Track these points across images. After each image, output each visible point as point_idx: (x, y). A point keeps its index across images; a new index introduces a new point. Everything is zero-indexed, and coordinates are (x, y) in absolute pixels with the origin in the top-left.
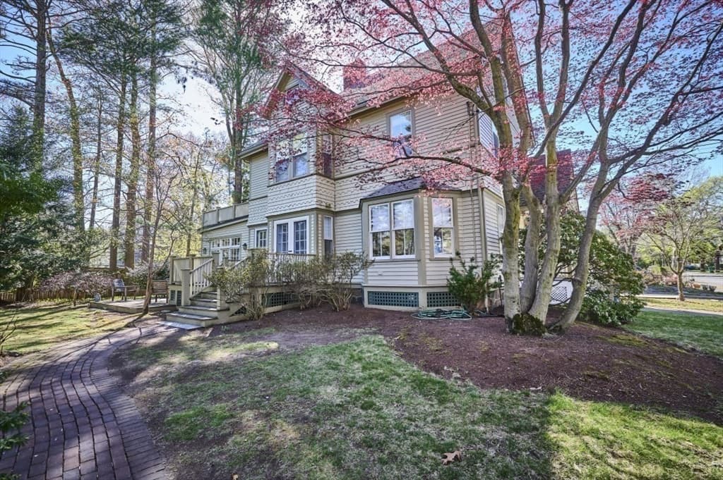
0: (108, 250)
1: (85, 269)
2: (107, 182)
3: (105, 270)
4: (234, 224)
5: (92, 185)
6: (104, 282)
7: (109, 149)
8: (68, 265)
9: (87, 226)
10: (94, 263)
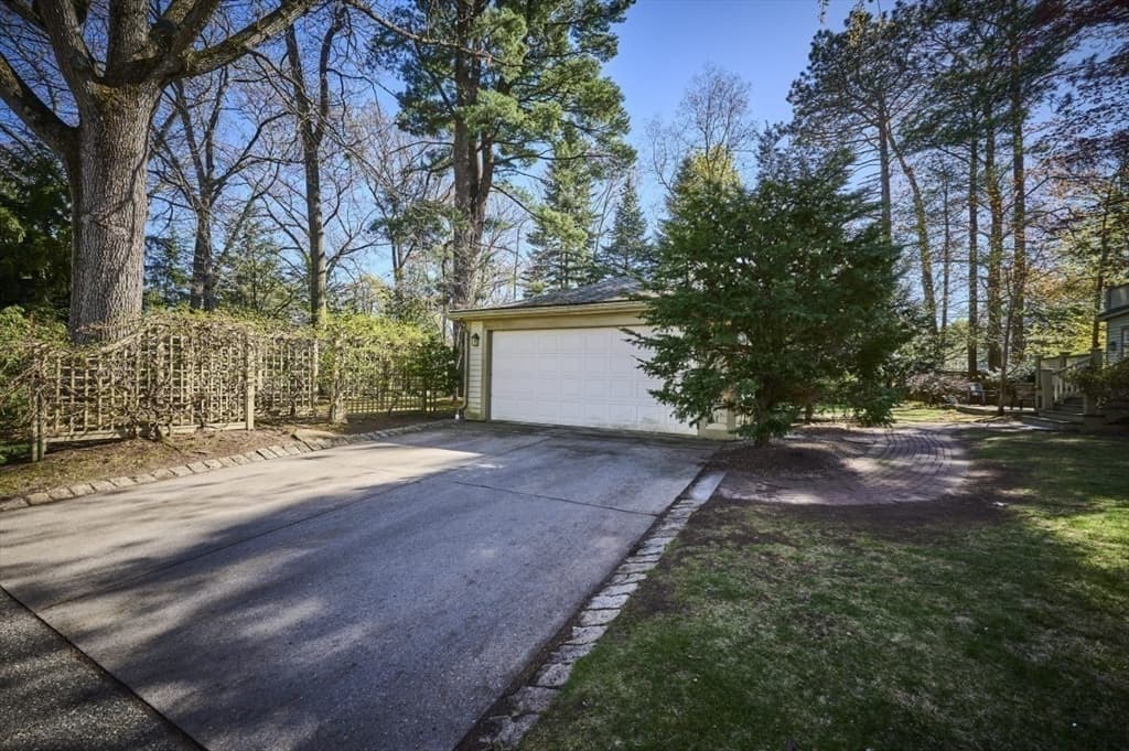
0: (966, 351)
1: (938, 373)
2: (961, 270)
3: (963, 374)
4: (1119, 316)
5: (942, 279)
6: (961, 385)
7: (961, 235)
8: (922, 368)
9: (939, 325)
10: (949, 365)
